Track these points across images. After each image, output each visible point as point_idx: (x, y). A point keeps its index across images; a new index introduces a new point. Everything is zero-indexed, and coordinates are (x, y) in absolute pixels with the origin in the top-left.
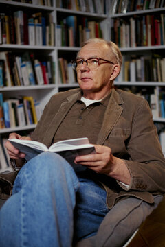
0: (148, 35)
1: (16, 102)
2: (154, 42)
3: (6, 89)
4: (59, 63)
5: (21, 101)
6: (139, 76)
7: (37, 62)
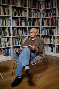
0: (50, 23)
1: (18, 39)
2: (52, 25)
3: (16, 36)
4: (29, 30)
5: (20, 39)
6: (48, 33)
7: (23, 30)
